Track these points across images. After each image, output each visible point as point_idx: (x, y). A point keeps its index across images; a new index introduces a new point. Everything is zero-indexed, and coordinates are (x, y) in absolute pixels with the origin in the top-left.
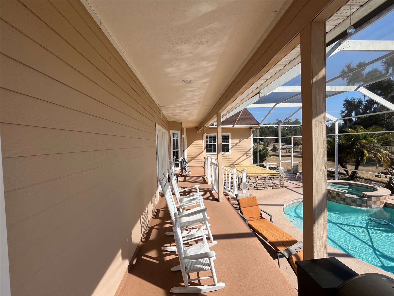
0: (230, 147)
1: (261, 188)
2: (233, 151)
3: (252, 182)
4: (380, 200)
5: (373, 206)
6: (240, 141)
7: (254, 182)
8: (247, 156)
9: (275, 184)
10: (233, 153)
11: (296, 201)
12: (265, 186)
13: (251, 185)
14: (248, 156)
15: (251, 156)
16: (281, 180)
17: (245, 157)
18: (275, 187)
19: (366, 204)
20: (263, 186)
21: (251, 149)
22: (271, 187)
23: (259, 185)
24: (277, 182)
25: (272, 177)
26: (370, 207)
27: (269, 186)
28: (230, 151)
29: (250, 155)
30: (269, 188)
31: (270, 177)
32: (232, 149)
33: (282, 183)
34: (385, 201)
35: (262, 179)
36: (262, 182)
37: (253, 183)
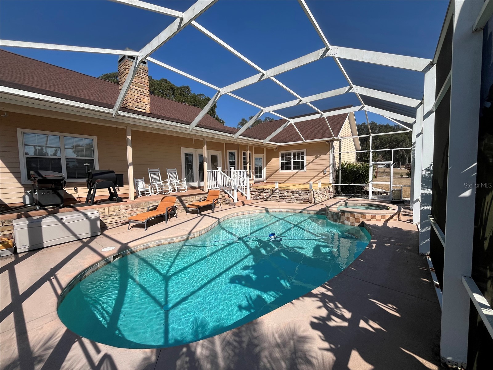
0: (305, 164)
1: (289, 201)
2: (308, 168)
3: (281, 194)
4: (354, 216)
5: (346, 222)
6: (316, 158)
7: (283, 194)
8: (324, 174)
9: (303, 199)
10: (308, 171)
11: (292, 211)
12: (293, 200)
13: (280, 197)
14: (326, 175)
15: (329, 174)
16: (309, 196)
17: (321, 175)
18: (303, 202)
19: (340, 219)
20: (291, 200)
21: (329, 166)
22: (299, 202)
23: (287, 198)
24: (304, 197)
25: (300, 191)
26: (343, 223)
27: (297, 200)
28: (305, 168)
29: (327, 173)
30: (297, 202)
31: (298, 191)
32: (308, 166)
33: (310, 199)
34: (362, 220)
35: (290, 193)
36: (290, 196)
37: (282, 196)
